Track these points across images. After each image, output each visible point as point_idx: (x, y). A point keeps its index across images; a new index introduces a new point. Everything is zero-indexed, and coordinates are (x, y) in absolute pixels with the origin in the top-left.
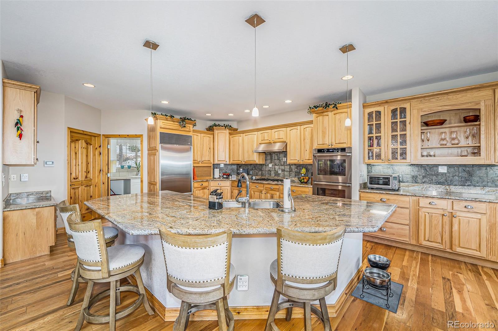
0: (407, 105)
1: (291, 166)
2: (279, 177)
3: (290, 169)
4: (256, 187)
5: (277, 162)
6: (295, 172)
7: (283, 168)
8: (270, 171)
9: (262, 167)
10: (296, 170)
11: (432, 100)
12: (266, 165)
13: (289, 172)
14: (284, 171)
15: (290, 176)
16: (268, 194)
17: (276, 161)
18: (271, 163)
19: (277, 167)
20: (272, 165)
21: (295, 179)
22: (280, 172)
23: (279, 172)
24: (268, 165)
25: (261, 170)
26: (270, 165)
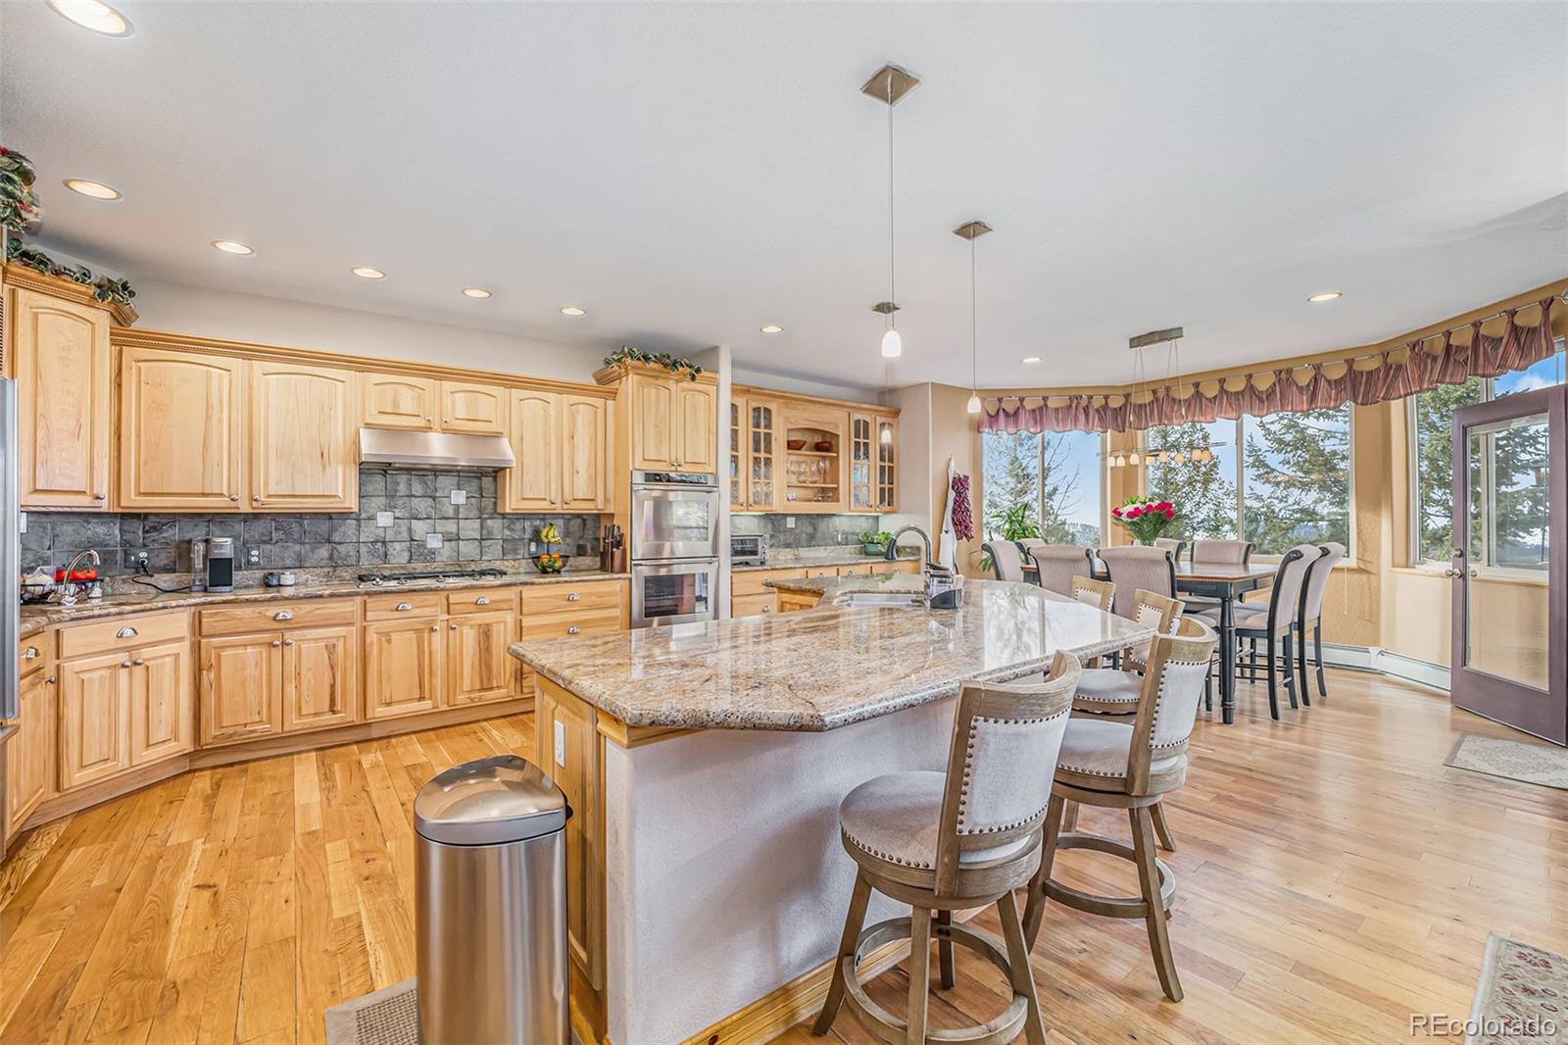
0: (773, 406)
1: (489, 522)
2: (435, 564)
3: (485, 532)
4: (397, 610)
5: (422, 505)
6: (504, 540)
7: (451, 526)
8: (384, 543)
9: (333, 530)
10: (507, 532)
11: (799, 407)
12: (358, 520)
13: (477, 543)
14: (459, 539)
15: (484, 558)
16: (465, 627)
17: (415, 501)
18: (388, 508)
19: (419, 527)
20: (395, 518)
21: (506, 563)
22: (434, 543)
23: (428, 546)
24: (372, 518)
25: (330, 542)
26: (384, 519)
